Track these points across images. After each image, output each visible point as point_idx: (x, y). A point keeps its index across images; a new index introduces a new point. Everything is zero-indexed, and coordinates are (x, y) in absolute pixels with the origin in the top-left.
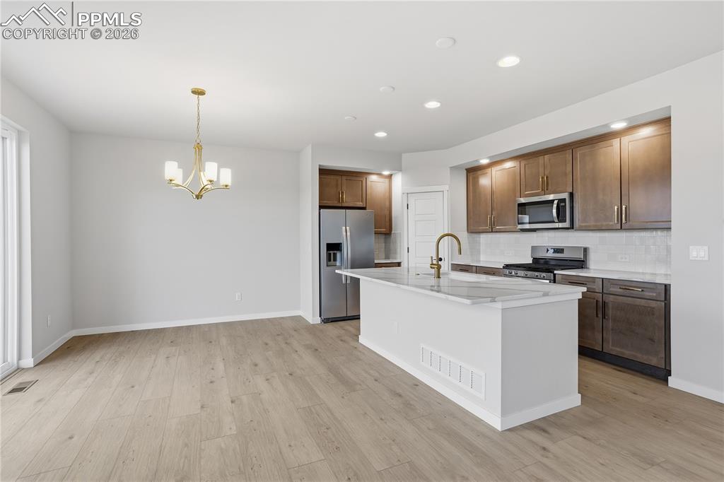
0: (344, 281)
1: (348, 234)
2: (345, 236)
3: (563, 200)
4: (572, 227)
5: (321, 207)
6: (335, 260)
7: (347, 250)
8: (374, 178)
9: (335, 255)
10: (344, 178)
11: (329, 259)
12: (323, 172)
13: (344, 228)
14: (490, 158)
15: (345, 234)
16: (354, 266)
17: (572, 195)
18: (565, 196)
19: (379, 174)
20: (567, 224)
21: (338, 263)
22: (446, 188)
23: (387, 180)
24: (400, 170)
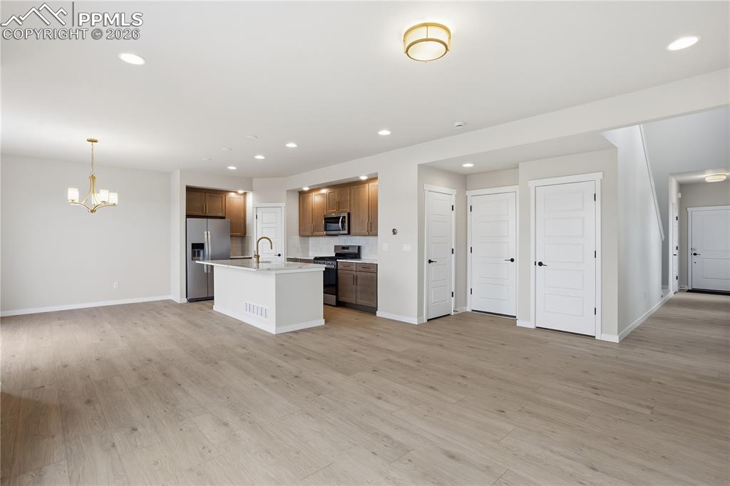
0: (205, 271)
1: (209, 237)
2: (207, 238)
3: (344, 217)
4: (349, 233)
5: (188, 216)
6: (199, 255)
7: (208, 249)
8: (232, 194)
9: (199, 252)
10: (207, 194)
11: (194, 255)
12: (190, 190)
13: (206, 232)
14: (309, 187)
15: (206, 236)
16: (213, 258)
17: (349, 214)
18: (346, 215)
19: (236, 192)
20: (346, 232)
21: (201, 258)
22: (283, 205)
23: (242, 197)
24: (252, 190)
